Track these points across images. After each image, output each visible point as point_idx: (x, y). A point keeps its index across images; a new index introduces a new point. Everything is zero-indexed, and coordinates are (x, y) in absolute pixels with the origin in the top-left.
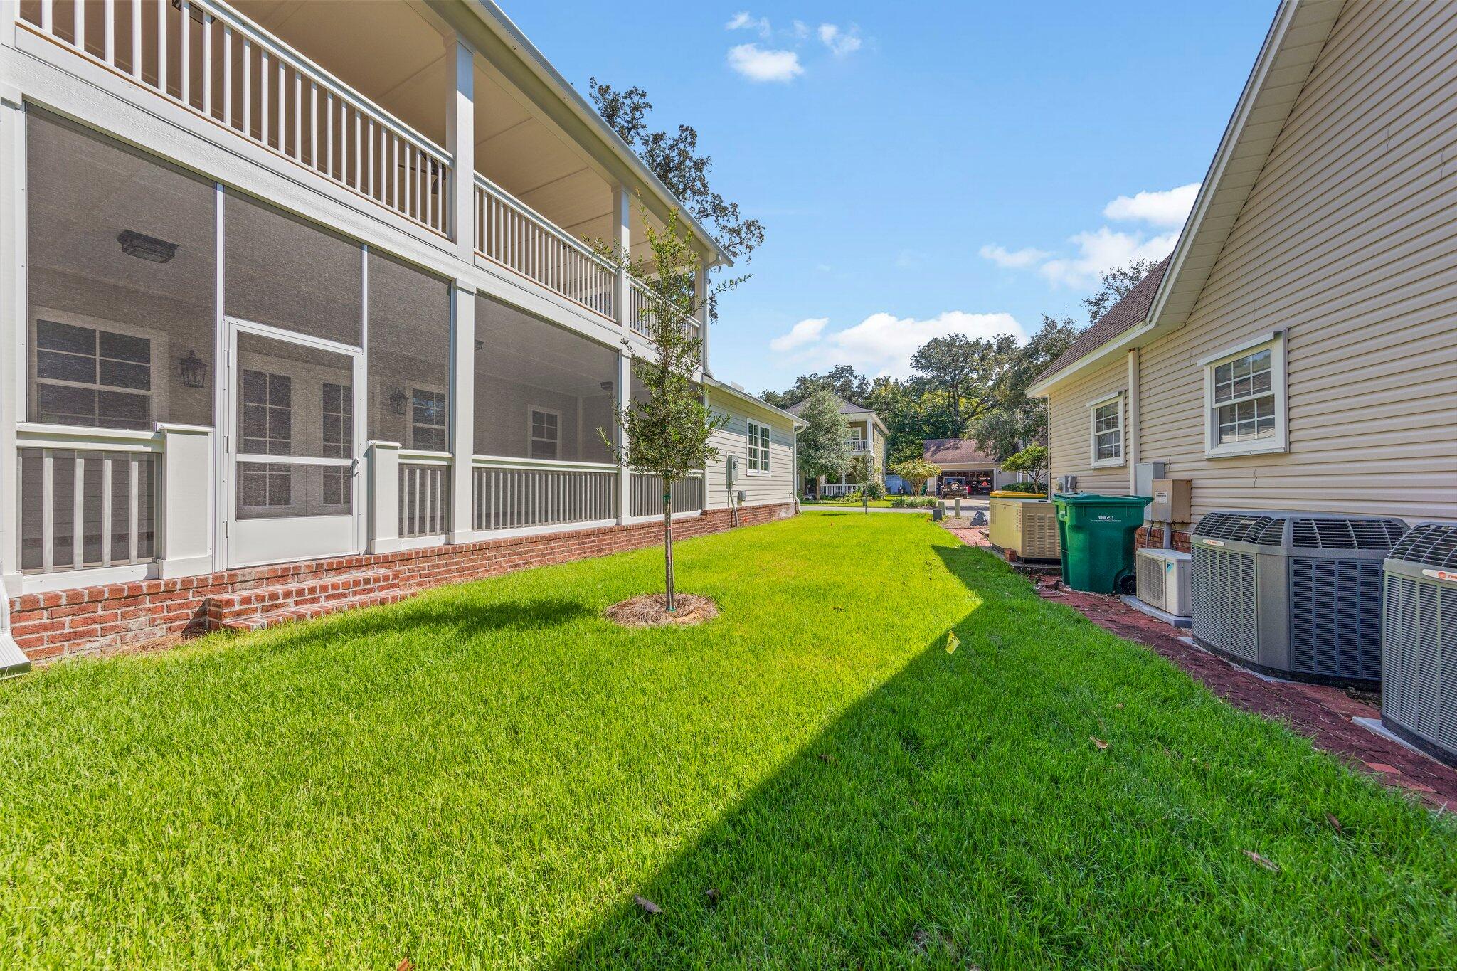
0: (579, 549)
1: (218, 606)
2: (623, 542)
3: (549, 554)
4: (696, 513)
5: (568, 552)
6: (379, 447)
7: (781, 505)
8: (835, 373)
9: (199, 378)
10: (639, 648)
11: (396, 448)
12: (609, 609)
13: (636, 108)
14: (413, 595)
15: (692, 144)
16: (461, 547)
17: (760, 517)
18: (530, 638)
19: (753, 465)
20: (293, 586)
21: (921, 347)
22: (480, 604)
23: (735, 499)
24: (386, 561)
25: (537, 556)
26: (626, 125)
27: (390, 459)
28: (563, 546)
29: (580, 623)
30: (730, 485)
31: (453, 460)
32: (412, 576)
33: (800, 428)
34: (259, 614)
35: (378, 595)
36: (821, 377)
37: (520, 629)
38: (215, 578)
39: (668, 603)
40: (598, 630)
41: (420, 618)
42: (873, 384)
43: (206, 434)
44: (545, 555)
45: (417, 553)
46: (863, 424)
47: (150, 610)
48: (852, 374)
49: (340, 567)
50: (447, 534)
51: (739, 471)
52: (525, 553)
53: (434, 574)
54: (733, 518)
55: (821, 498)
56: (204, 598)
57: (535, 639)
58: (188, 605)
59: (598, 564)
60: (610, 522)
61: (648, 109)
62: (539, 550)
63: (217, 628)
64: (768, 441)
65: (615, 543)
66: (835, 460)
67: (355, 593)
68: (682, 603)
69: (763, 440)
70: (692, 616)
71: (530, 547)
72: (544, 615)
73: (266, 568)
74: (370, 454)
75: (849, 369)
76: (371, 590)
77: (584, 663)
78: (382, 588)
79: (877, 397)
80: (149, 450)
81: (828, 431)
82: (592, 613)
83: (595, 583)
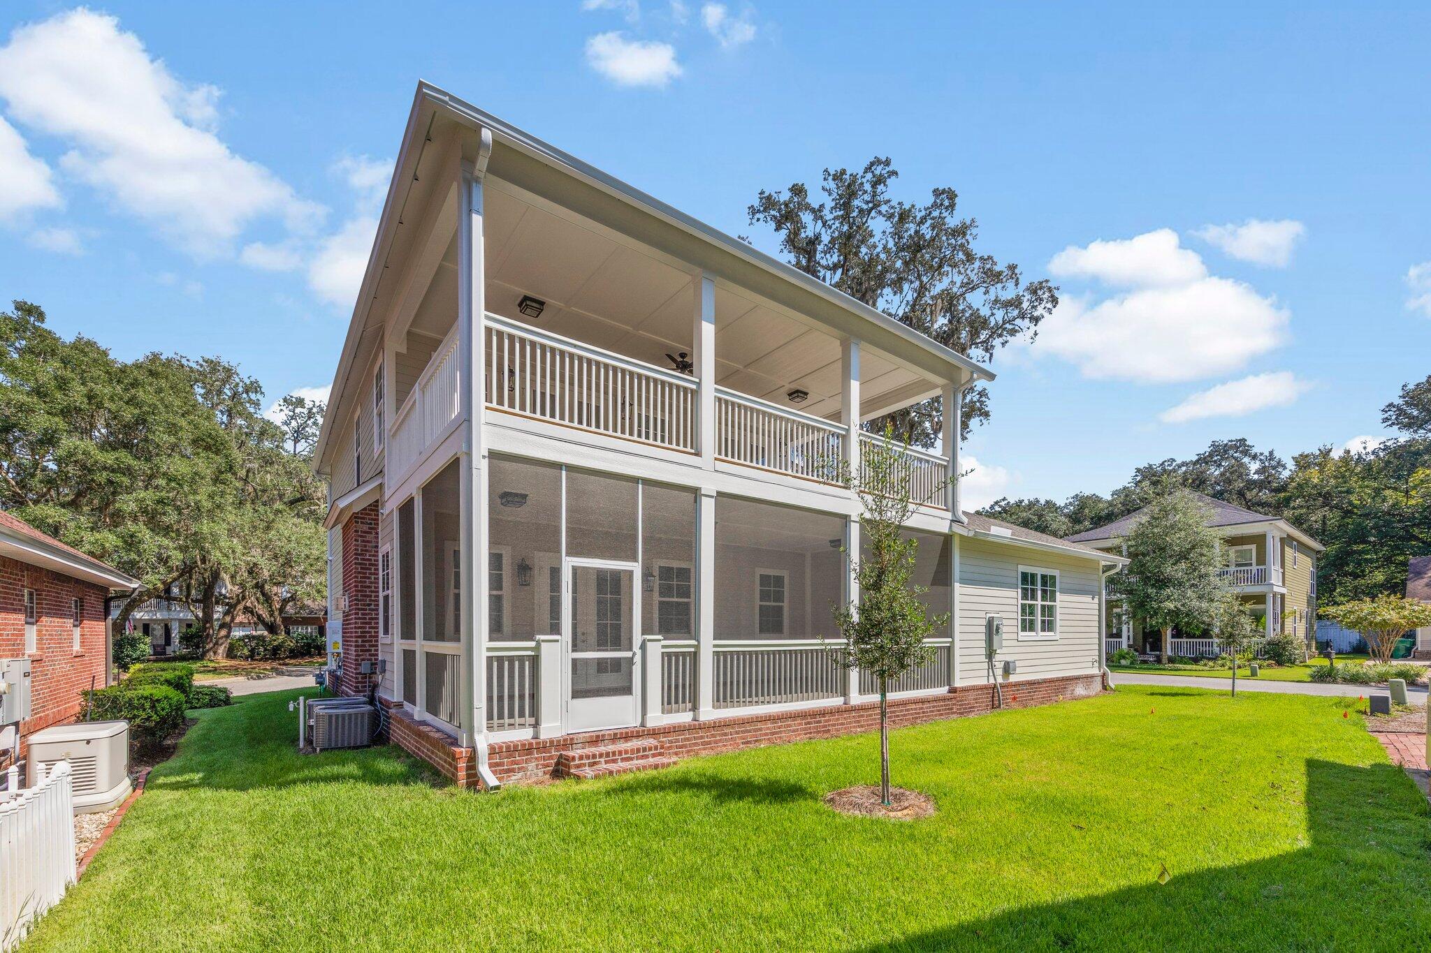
0: (805, 729)
1: (568, 760)
2: (850, 723)
3: (777, 733)
4: (943, 691)
5: (794, 731)
6: (649, 640)
7: (1077, 678)
8: (1211, 455)
9: (527, 578)
10: (849, 832)
11: (659, 640)
12: (829, 795)
13: (879, 181)
14: (675, 763)
15: (952, 206)
16: (705, 724)
17: (1038, 695)
18: (767, 811)
19: (1028, 626)
20: (602, 749)
21: (1411, 386)
22: (724, 778)
23: (999, 672)
24: (654, 733)
25: (766, 734)
26: (865, 207)
27: (657, 648)
28: (789, 726)
29: (803, 805)
30: (990, 654)
31: (697, 647)
32: (671, 747)
33: (1114, 566)
34: (587, 768)
35: (652, 760)
36: (1184, 464)
37: (757, 802)
38: (564, 740)
39: (884, 796)
40: (817, 812)
41: (683, 784)
42: (1291, 465)
43: (557, 641)
44: (773, 734)
45: (674, 727)
46: (1260, 540)
47: (536, 758)
48: (1246, 453)
49: (627, 736)
50: (694, 711)
51: (1004, 636)
52: (755, 730)
53: (685, 746)
54: (994, 697)
55: (1171, 660)
56: (558, 753)
57: (767, 812)
58: (551, 758)
59: (823, 746)
60: (837, 701)
61: (893, 178)
62: (768, 728)
63: (569, 774)
64: (1053, 593)
65: (842, 724)
66: (1195, 603)
67: (638, 758)
68: (898, 798)
69: (1044, 592)
70: (905, 812)
71: (759, 726)
72: (774, 793)
73: (587, 735)
74: (643, 647)
75: (1241, 446)
76: (647, 757)
77: (805, 836)
78: (654, 756)
79: (1300, 486)
80: (533, 654)
81: (1183, 556)
82: (814, 797)
83: (818, 768)
